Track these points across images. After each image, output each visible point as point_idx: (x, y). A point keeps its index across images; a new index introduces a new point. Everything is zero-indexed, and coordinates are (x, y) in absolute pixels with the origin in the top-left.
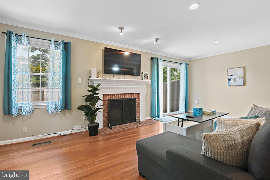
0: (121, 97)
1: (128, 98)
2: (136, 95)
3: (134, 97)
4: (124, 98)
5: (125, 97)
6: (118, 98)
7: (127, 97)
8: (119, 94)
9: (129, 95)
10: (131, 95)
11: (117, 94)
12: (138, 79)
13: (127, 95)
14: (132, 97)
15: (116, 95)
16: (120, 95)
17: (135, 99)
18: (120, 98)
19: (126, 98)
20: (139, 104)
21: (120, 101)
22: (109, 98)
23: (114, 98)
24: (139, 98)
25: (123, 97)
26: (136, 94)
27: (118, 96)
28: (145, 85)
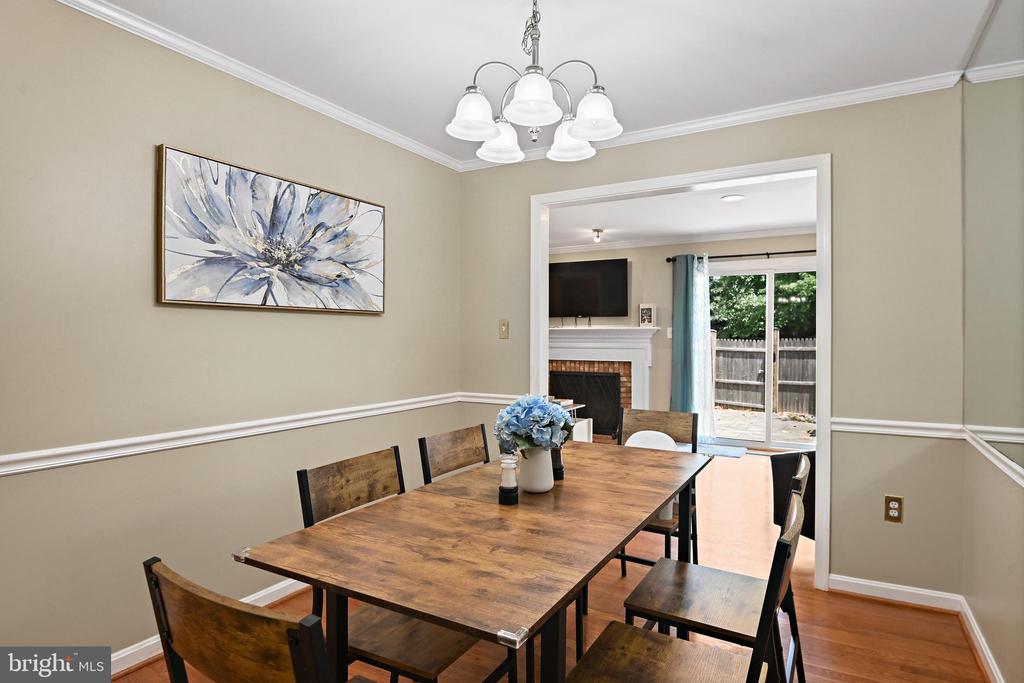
1: (598, 373)
2: (622, 367)
3: (616, 372)
4: (590, 373)
5: (591, 370)
6: (573, 370)
8: (575, 362)
9: (601, 365)
10: (606, 365)
11: (571, 361)
12: (628, 324)
14: (611, 371)
15: (568, 364)
17: (617, 376)
18: (577, 370)
19: (594, 373)
20: (629, 391)
21: (577, 376)
22: (555, 369)
23: (563, 369)
24: (629, 376)
25: (586, 370)
26: (622, 364)
27: (573, 365)
28: (649, 341)
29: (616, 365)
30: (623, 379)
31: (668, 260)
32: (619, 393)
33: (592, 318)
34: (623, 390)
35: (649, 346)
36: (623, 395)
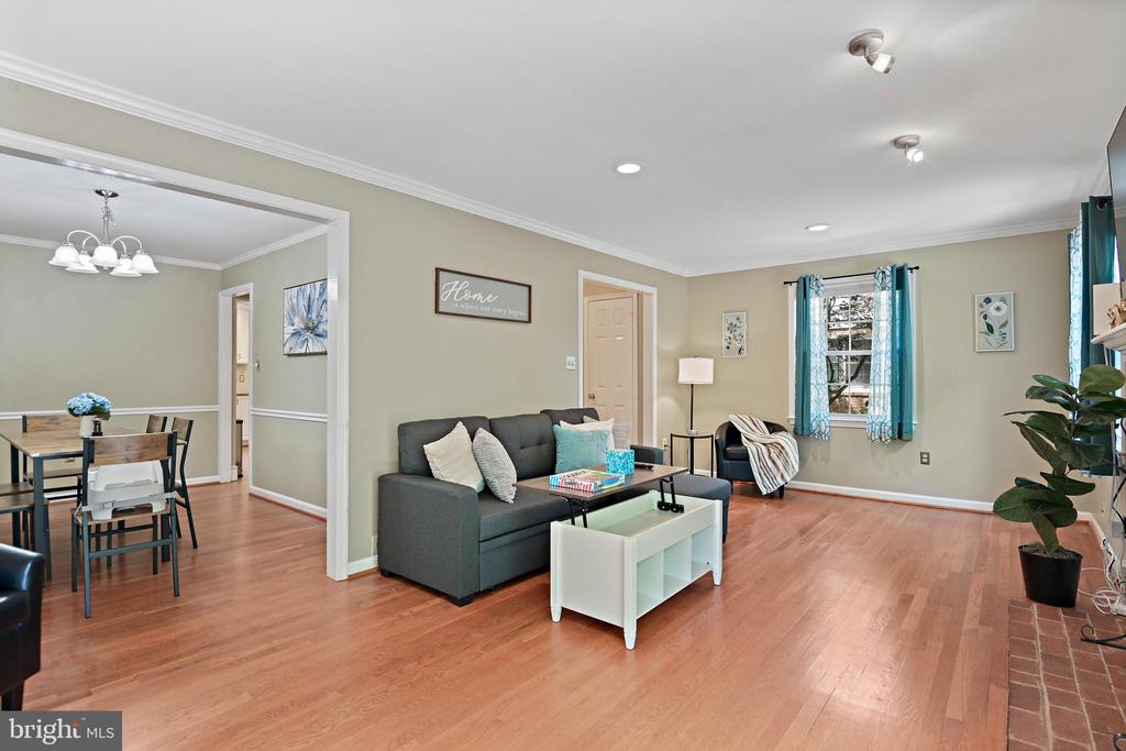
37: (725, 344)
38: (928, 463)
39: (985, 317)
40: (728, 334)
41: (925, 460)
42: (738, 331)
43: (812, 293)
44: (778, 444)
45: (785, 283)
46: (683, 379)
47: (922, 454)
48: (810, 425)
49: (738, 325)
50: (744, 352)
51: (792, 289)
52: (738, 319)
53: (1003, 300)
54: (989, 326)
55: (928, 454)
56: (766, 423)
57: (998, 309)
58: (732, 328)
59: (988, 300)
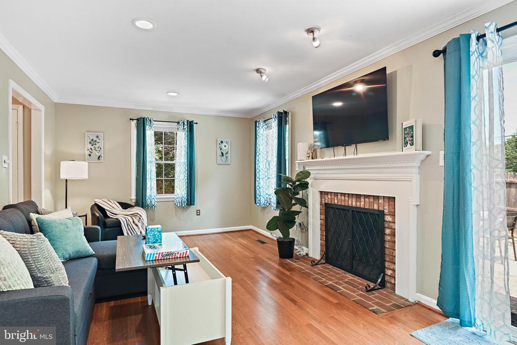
0: (350, 202)
1: (364, 208)
2: (387, 204)
3: (381, 209)
4: (356, 207)
5: (358, 204)
6: (343, 204)
7: (362, 203)
8: (344, 194)
9: (367, 200)
10: (371, 200)
11: (342, 193)
12: (395, 150)
13: (363, 200)
14: (376, 207)
15: (339, 197)
16: (347, 196)
17: (381, 214)
18: (347, 204)
19: (360, 208)
20: (393, 234)
21: (344, 211)
23: (336, 202)
24: (393, 215)
25: (354, 204)
26: (386, 200)
27: (343, 198)
28: (416, 170)
29: (381, 201)
30: (388, 218)
31: (436, 54)
32: (384, 234)
33: (359, 146)
34: (388, 231)
35: (416, 178)
36: (388, 238)
37: (87, 153)
38: (199, 215)
39: (221, 149)
40: (90, 146)
41: (198, 213)
42: (98, 145)
43: (147, 127)
44: (137, 214)
45: (131, 119)
46: (63, 176)
47: (197, 211)
48: (146, 201)
49: (98, 141)
50: (102, 159)
51: (134, 123)
52: (97, 137)
53: (227, 143)
54: (222, 153)
55: (199, 210)
56: (118, 203)
57: (225, 146)
58: (93, 142)
59: (222, 142)
